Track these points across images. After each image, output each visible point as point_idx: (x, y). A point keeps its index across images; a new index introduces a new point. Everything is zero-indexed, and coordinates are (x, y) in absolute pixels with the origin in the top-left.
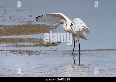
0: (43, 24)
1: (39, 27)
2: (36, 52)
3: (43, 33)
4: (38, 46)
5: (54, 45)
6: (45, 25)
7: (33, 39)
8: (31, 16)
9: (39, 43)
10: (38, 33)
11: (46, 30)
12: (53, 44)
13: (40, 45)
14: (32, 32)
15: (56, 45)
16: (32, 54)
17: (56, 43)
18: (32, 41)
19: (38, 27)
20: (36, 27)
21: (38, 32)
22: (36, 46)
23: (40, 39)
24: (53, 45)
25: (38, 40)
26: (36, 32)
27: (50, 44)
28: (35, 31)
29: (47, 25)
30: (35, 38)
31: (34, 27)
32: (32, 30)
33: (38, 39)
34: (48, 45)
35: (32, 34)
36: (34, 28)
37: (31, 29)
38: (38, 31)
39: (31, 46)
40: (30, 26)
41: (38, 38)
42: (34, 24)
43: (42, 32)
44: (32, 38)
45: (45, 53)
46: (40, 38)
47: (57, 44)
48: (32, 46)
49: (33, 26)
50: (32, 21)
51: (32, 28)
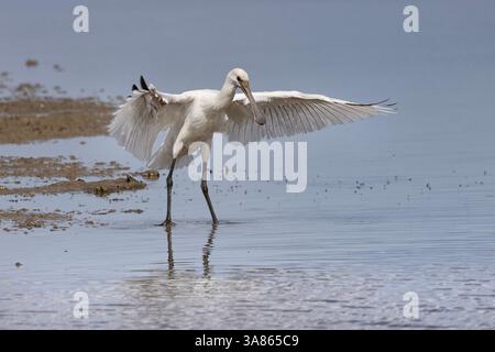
0: (82, 100)
1: (69, 110)
2: (55, 216)
3: (85, 135)
4: (65, 191)
5: (131, 189)
6: (93, 104)
7: (42, 160)
8: (31, 64)
9: (66, 180)
10: (64, 137)
11: (98, 121)
12: (126, 185)
13: (71, 187)
14: (39, 132)
15: (140, 186)
16: (35, 226)
17: (138, 178)
18: (35, 170)
19: (61, 111)
20: (53, 112)
21: (62, 132)
22: (52, 190)
23: (69, 161)
24: (124, 189)
25: (62, 166)
26: (56, 131)
27: (114, 181)
28: (52, 129)
29: (103, 104)
30: (51, 156)
31: (44, 110)
32: (38, 123)
33: (63, 162)
34: (105, 189)
35: (37, 138)
36: (46, 115)
37: (32, 120)
38: (61, 129)
39: (31, 190)
40: (31, 106)
41: (61, 157)
42: (46, 98)
43: (77, 130)
44: (35, 157)
45: (92, 223)
46: (73, 158)
47: (145, 181)
48: (38, 190)
49: (42, 106)
50: (38, 86)
51: (38, 115)
